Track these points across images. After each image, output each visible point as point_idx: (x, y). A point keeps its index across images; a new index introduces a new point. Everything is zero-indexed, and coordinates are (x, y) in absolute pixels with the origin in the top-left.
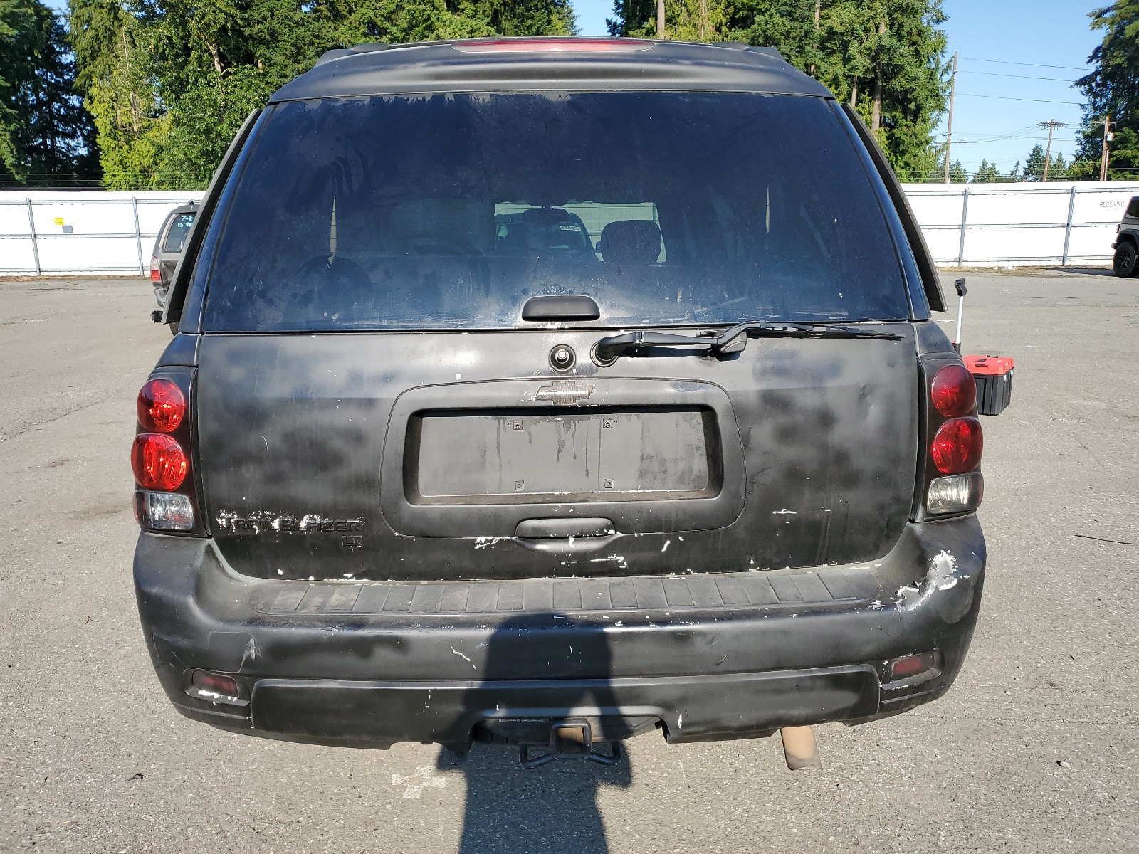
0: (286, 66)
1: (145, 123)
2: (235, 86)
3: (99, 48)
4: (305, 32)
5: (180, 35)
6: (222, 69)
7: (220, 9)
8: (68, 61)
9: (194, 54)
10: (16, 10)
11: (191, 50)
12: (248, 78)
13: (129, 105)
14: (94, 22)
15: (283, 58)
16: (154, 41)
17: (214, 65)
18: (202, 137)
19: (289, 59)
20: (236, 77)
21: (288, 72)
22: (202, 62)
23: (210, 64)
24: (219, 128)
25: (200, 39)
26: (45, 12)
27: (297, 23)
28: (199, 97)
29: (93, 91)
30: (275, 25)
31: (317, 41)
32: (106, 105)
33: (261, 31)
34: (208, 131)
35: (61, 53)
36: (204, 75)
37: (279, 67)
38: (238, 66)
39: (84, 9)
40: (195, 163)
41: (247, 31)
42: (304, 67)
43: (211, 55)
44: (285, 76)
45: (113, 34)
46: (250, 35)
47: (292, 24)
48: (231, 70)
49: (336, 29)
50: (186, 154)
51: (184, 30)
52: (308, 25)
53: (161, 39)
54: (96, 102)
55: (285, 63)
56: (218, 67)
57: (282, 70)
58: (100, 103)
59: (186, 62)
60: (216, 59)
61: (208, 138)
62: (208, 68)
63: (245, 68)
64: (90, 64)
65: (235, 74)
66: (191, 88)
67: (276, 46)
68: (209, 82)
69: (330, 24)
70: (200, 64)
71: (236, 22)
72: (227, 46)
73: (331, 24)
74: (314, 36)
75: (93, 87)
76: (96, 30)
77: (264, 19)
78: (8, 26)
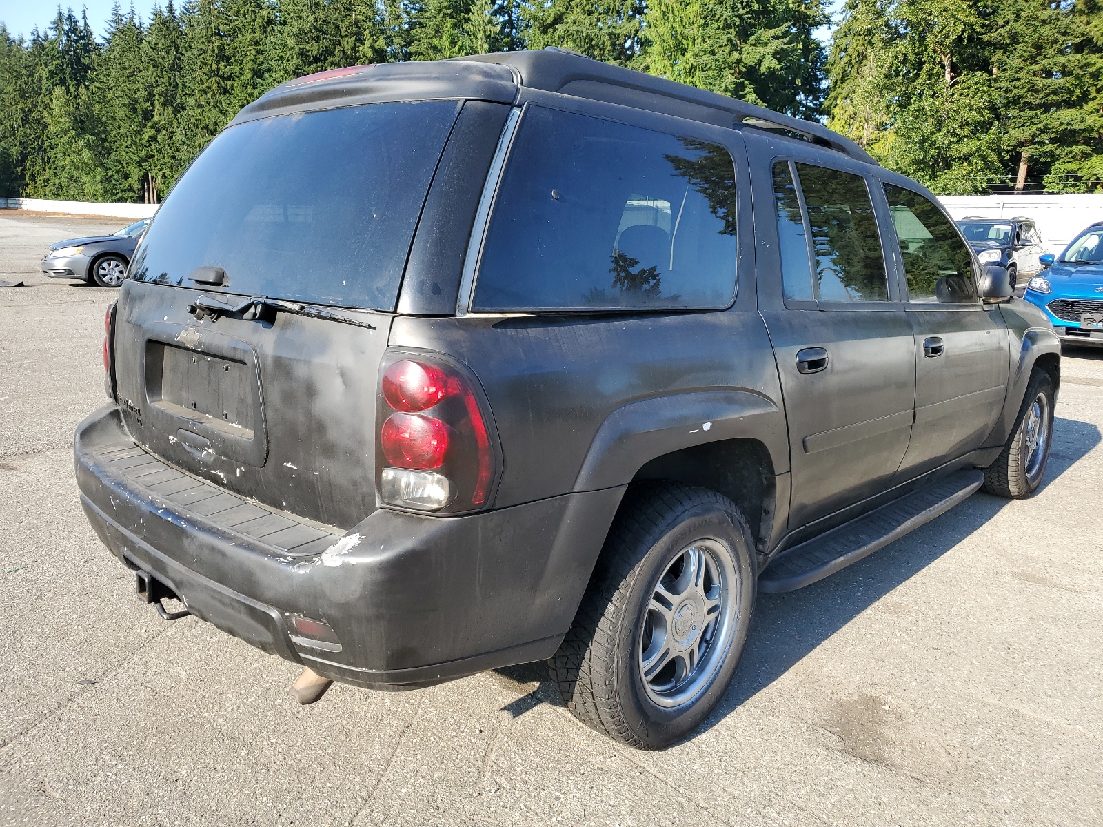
0: (1021, 69)
1: (874, 137)
2: (961, 95)
3: (850, 72)
4: (1050, 30)
5: (916, 51)
6: (952, 78)
7: (960, 20)
8: (826, 86)
9: (926, 68)
10: (786, 47)
11: (924, 63)
12: (976, 85)
13: (864, 121)
14: (849, 51)
15: (1020, 60)
16: (890, 60)
17: (944, 76)
18: (916, 147)
19: (1025, 61)
20: (965, 85)
21: (1022, 75)
22: (932, 74)
23: (940, 76)
24: (934, 137)
25: (935, 52)
26: (813, 45)
27: (1044, 21)
28: (921, 109)
29: (836, 111)
30: (1019, 27)
31: (1061, 38)
32: (843, 122)
33: (1000, 36)
34: (923, 140)
35: (821, 79)
36: (931, 87)
37: (1013, 71)
38: (968, 74)
39: (844, 38)
40: (906, 172)
41: (986, 38)
42: (1042, 67)
43: (943, 67)
44: (1019, 79)
45: (864, 57)
46: (988, 41)
47: (1037, 24)
48: (959, 79)
49: (1088, 23)
50: (897, 164)
51: (921, 46)
52: (1054, 23)
53: (897, 58)
54: (836, 119)
55: (1021, 66)
56: (948, 77)
57: (1016, 73)
58: (839, 120)
59: (917, 75)
60: (948, 70)
61: (921, 147)
62: (937, 80)
63: (975, 75)
64: (839, 87)
65: (963, 82)
66: (915, 101)
67: (1015, 49)
68: (935, 93)
69: (1082, 18)
70: (930, 77)
71: (974, 30)
72: (962, 55)
73: (1084, 19)
74: (1059, 32)
75: (837, 108)
76: (851, 56)
77: (1007, 22)
78: (776, 61)
